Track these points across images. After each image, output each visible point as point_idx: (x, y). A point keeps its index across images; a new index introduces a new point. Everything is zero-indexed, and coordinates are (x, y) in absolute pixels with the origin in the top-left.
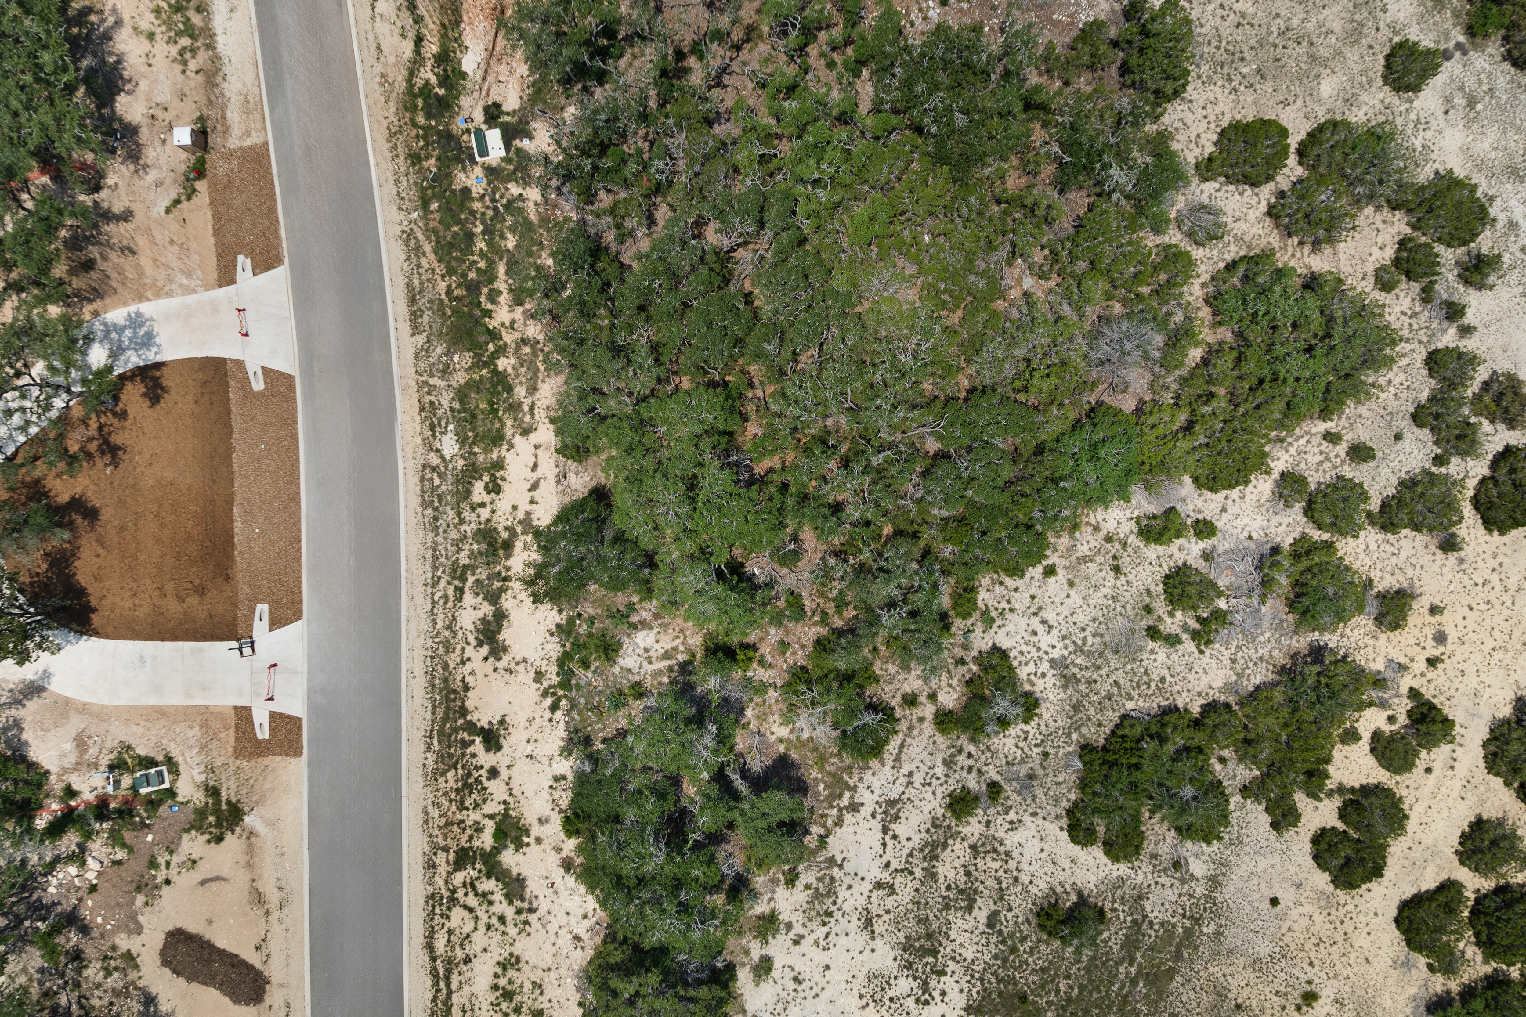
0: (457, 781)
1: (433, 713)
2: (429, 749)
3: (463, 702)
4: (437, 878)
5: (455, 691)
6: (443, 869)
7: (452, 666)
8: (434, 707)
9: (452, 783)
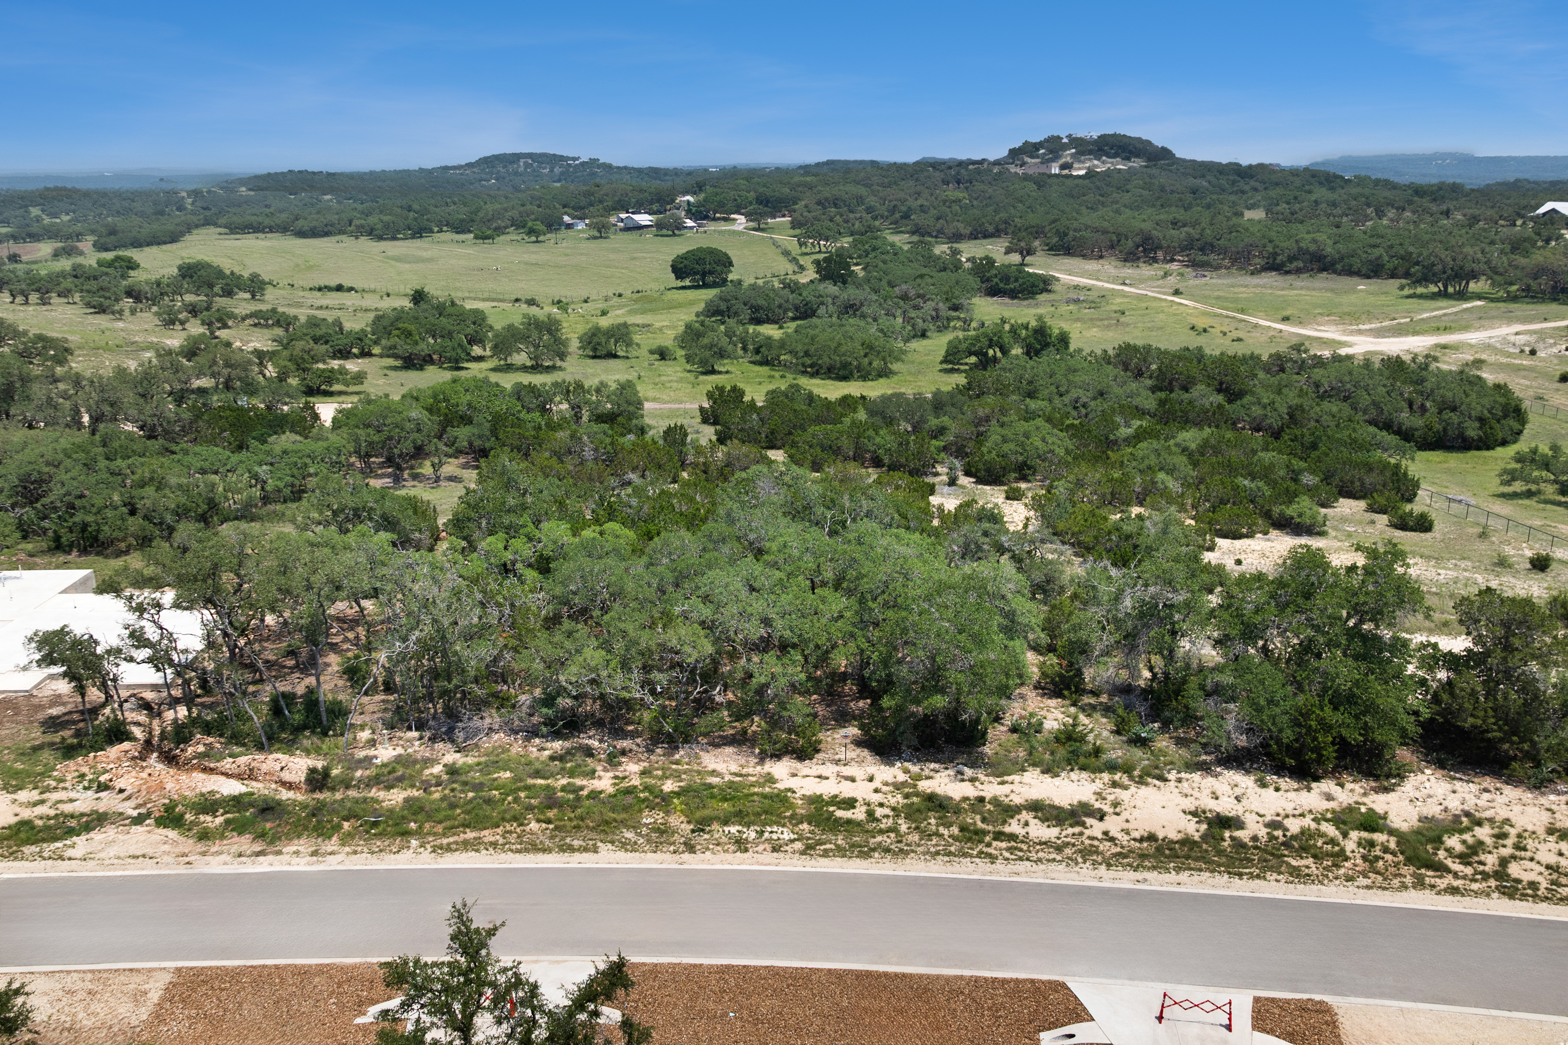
3: (1175, 843)
6: (1455, 882)
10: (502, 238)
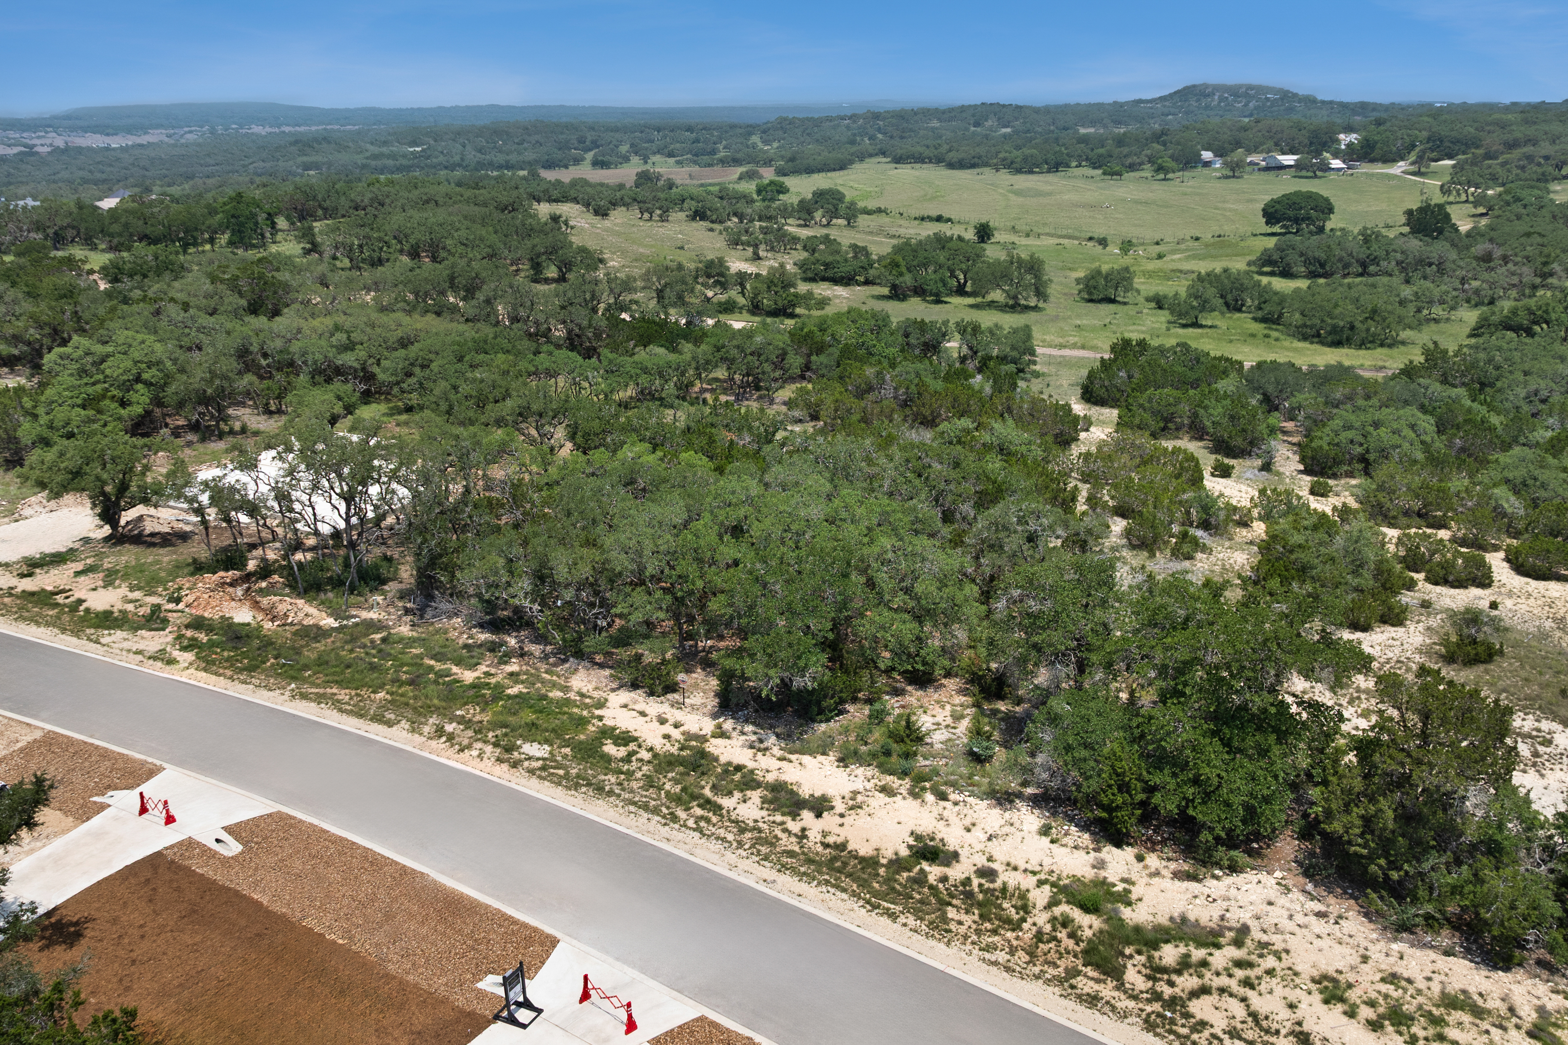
0: (967, 912)
1: (844, 890)
2: (893, 917)
3: (856, 857)
4: (1119, 1005)
5: (834, 859)
6: (1107, 991)
7: (797, 849)
8: (837, 887)
9: (968, 920)
10: (1132, 174)
